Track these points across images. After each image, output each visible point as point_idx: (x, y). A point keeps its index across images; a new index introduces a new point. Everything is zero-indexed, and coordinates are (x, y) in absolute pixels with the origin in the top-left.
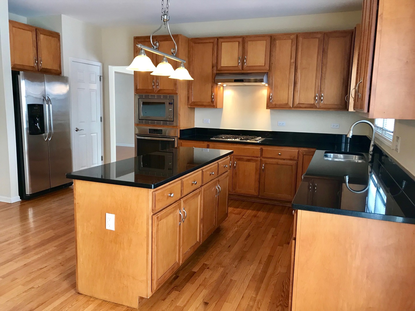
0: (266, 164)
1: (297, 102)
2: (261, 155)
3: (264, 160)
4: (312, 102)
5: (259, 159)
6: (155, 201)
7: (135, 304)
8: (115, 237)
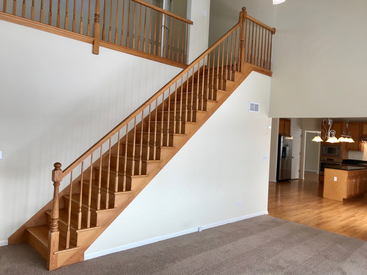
6: (349, 174)
7: (342, 200)
8: (336, 182)
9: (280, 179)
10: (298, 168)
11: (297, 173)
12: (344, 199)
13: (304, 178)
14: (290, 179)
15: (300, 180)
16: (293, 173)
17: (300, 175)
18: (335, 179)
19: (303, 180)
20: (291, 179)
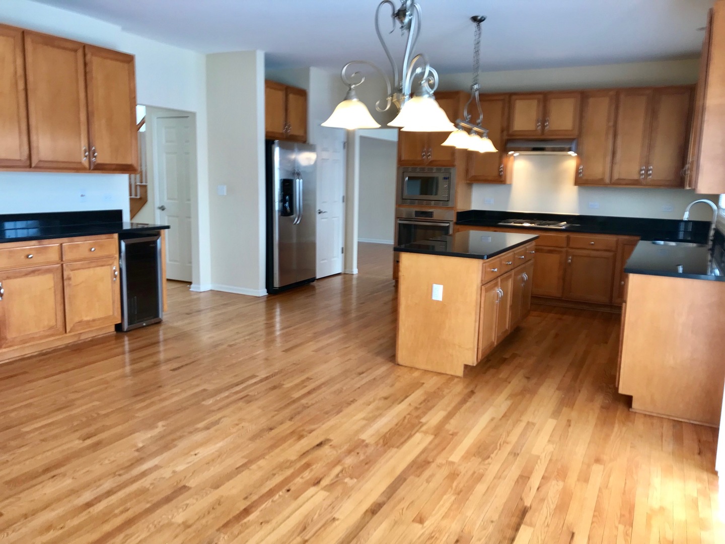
0: (573, 256)
1: (616, 176)
2: (568, 244)
3: (570, 250)
4: (636, 177)
5: (564, 250)
6: (484, 272)
7: (460, 372)
8: (442, 307)
9: (277, 284)
10: (339, 243)
11: (335, 259)
12: (466, 366)
13: (355, 271)
14: (314, 279)
15: (345, 275)
16: (323, 260)
17: (347, 262)
18: (438, 293)
19: (355, 276)
20: (315, 277)
